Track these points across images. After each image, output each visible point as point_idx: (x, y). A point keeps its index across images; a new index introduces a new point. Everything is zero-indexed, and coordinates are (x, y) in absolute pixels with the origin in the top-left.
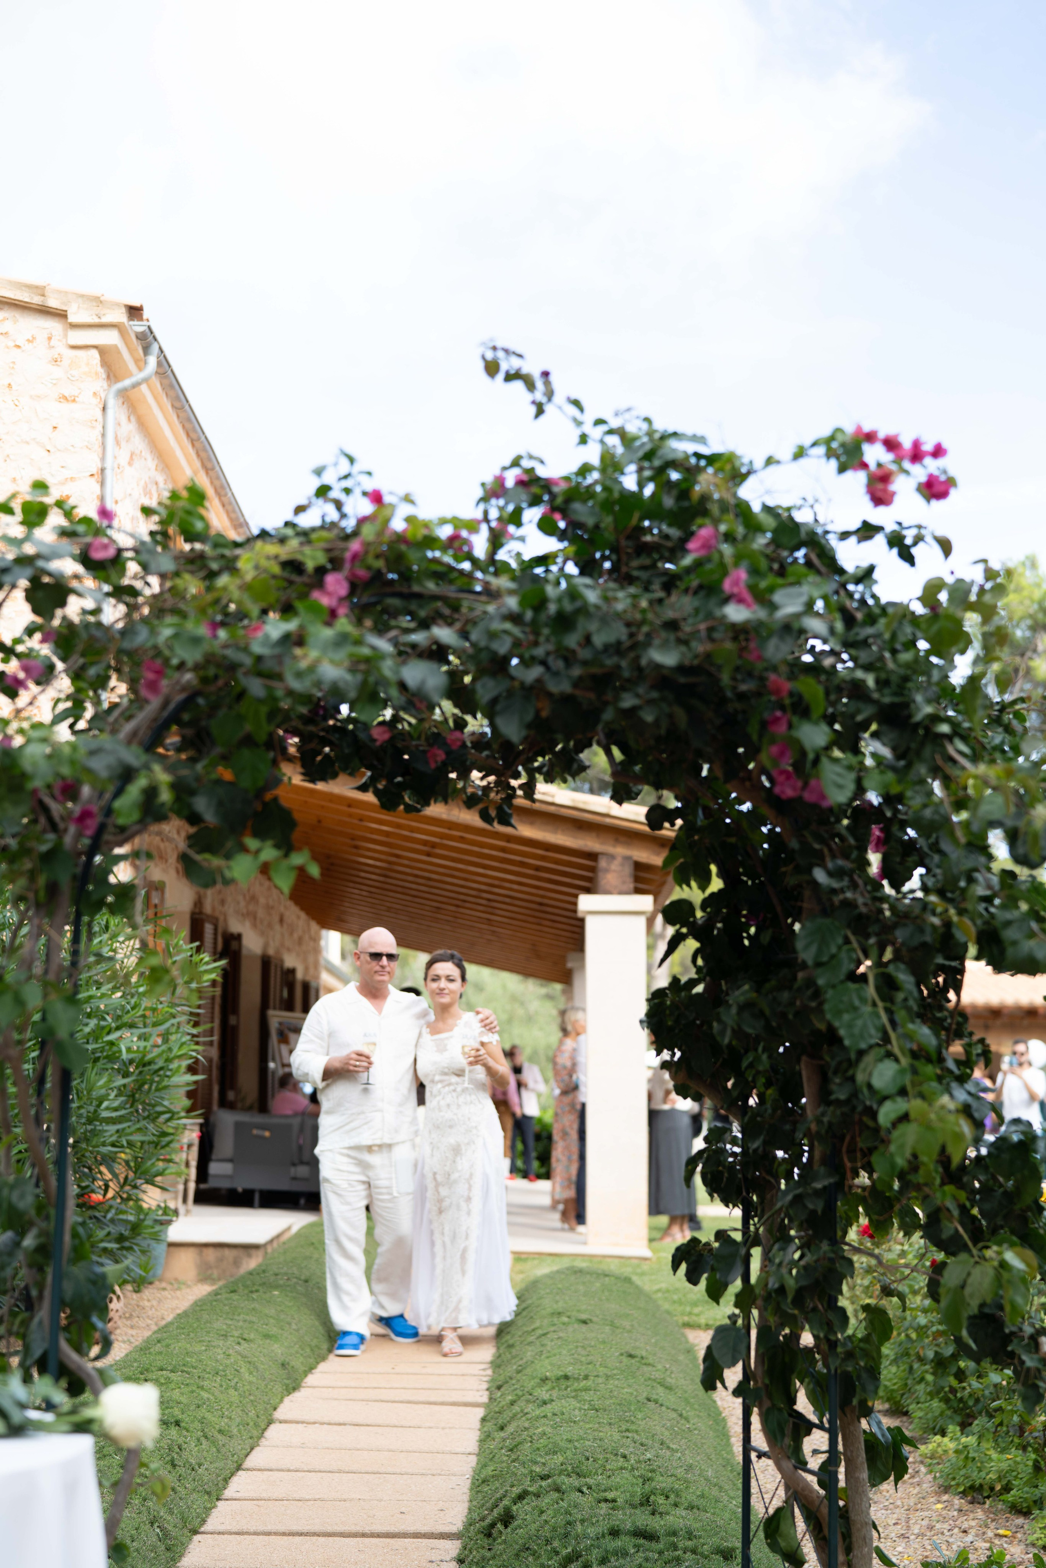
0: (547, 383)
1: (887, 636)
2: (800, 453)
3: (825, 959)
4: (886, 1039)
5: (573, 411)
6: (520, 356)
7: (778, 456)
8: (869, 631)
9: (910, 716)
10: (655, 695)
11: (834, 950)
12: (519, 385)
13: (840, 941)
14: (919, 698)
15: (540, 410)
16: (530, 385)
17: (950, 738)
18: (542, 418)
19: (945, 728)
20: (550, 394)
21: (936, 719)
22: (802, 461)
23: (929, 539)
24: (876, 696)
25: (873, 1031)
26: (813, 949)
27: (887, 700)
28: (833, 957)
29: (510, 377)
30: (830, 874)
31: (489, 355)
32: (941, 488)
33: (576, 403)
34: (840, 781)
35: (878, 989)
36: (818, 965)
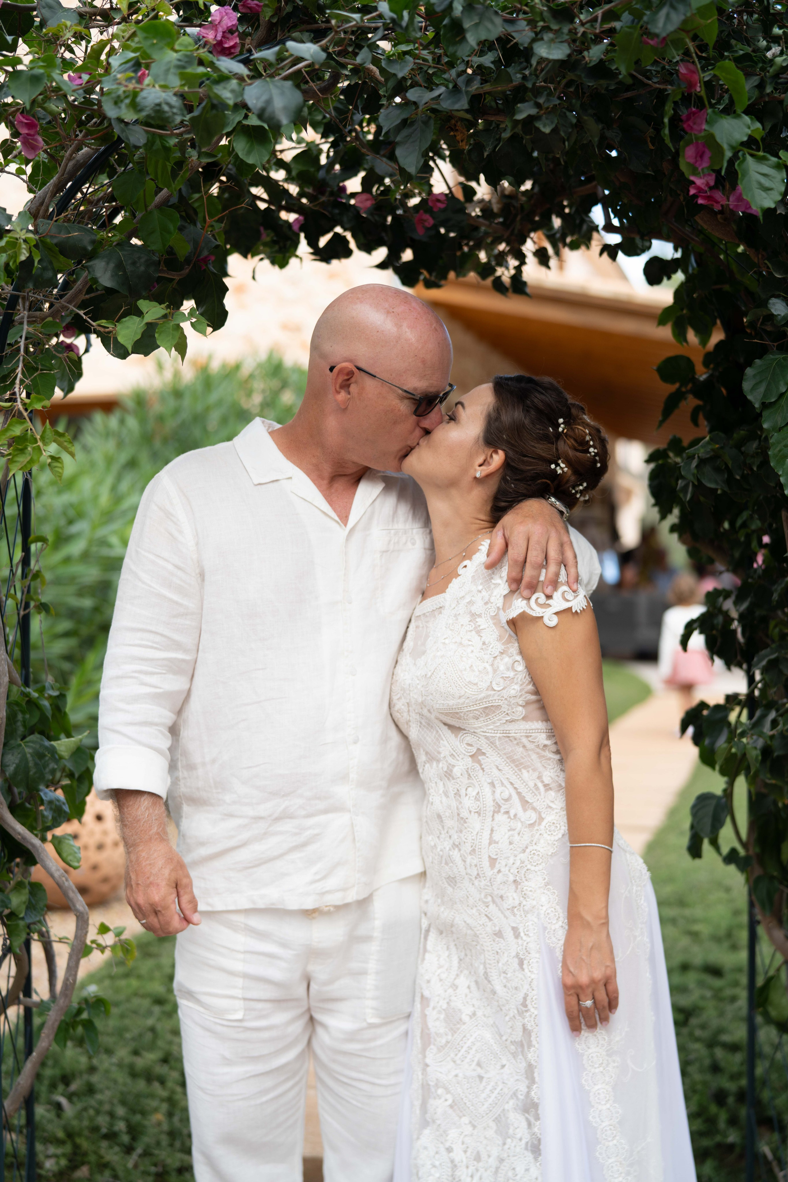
34: (766, 182)
36: (765, 406)
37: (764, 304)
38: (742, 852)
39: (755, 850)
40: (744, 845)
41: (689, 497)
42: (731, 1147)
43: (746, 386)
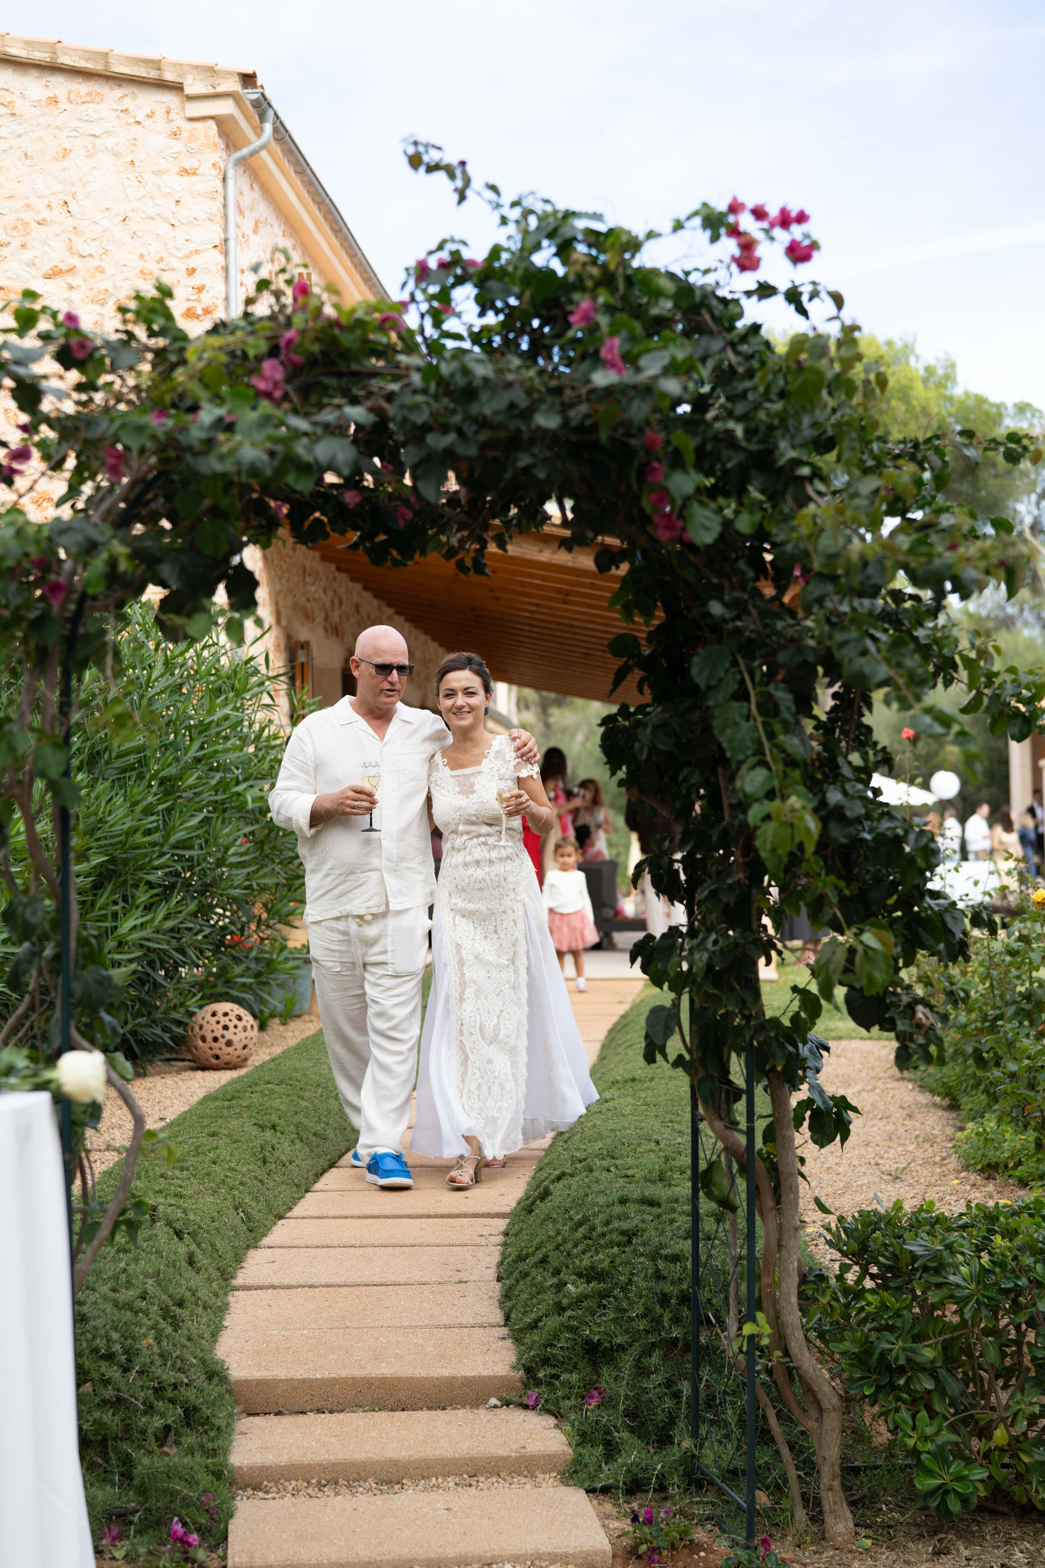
0: (464, 172)
1: (761, 389)
2: (678, 226)
3: (714, 683)
4: (760, 751)
5: (491, 195)
6: (439, 148)
7: (657, 229)
8: (747, 384)
9: (774, 461)
10: (548, 453)
11: (722, 674)
12: (441, 176)
13: (727, 665)
14: (783, 445)
15: (462, 198)
16: (452, 176)
17: (810, 479)
18: (465, 204)
19: (805, 471)
20: (467, 182)
21: (797, 463)
22: (681, 233)
23: (823, 295)
24: (743, 444)
25: (749, 744)
26: (706, 674)
27: (753, 447)
28: (721, 680)
29: (432, 168)
30: (726, 605)
31: (411, 150)
32: (804, 252)
33: (493, 188)
34: (708, 523)
35: (759, 706)
36: (709, 688)
37: (705, 604)
38: (687, 1057)
39: (698, 1054)
40: (689, 1051)
41: (644, 757)
42: (674, 1342)
43: (694, 671)
